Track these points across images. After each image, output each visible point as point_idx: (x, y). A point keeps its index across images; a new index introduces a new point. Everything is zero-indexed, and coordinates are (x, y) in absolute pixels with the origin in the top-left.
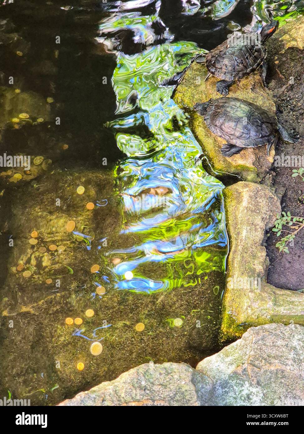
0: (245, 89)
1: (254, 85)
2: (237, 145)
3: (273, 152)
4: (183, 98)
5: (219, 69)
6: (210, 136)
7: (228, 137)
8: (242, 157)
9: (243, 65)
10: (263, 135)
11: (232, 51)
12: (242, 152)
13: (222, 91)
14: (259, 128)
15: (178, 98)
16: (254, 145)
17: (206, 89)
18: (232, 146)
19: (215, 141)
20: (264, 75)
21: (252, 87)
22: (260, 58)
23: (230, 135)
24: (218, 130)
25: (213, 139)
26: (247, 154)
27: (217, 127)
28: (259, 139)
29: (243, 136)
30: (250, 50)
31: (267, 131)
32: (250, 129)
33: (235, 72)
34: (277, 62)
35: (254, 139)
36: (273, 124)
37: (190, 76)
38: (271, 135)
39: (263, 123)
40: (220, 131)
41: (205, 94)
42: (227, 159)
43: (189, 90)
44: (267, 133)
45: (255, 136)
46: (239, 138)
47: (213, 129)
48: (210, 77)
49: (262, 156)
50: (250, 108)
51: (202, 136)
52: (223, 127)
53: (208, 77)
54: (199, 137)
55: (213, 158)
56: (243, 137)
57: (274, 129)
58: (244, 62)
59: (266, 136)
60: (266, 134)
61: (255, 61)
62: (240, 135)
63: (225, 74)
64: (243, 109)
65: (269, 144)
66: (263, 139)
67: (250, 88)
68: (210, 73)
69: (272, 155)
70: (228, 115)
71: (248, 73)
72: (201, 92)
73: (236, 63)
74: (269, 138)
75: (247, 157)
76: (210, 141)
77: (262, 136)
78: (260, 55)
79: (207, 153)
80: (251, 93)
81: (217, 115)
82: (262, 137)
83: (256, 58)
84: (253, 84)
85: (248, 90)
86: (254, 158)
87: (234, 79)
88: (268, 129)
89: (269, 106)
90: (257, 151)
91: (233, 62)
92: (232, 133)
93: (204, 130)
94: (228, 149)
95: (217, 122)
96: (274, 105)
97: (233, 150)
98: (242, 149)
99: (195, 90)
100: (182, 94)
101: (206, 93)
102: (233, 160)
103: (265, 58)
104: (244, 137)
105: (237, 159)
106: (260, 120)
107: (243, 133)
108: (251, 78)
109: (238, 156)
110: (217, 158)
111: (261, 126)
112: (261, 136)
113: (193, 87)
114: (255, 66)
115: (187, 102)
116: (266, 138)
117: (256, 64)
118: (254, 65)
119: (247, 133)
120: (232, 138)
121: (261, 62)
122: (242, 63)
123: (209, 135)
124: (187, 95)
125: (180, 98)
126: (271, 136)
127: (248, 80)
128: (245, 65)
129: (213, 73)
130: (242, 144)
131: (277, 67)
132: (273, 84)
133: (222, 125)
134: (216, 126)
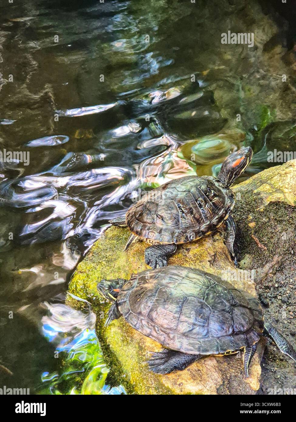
0: (198, 261)
1: (215, 255)
2: (183, 351)
3: (257, 369)
4: (87, 281)
5: (149, 225)
6: (132, 341)
7: (166, 336)
8: (194, 377)
9: (194, 217)
10: (236, 330)
11: (172, 193)
12: (194, 366)
13: (156, 264)
14: (227, 315)
15: (77, 282)
16: (217, 350)
17: (127, 262)
18: (171, 353)
19: (141, 348)
20: (231, 240)
21: (210, 259)
22: (223, 207)
23: (168, 331)
24: (144, 322)
25: (137, 346)
26: (205, 370)
27: (142, 316)
28: (228, 338)
29: (194, 331)
30: (206, 194)
31: (244, 322)
32: (208, 317)
33: (179, 228)
34: (252, 225)
35: (218, 338)
36: (255, 312)
37: (101, 247)
38: (252, 330)
39: (234, 306)
40: (148, 323)
41: (125, 271)
42: (164, 383)
43: (98, 267)
44: (243, 327)
45: (220, 331)
46: (187, 336)
47: (135, 321)
48: (134, 241)
49: (236, 376)
50: (208, 278)
51: (117, 343)
52: (154, 315)
53: (130, 242)
54: (110, 346)
55: (136, 385)
56: (195, 334)
57: (255, 320)
58: (194, 211)
59: (240, 332)
60: (242, 329)
61: (214, 213)
62: (188, 329)
63: (160, 232)
64: (194, 280)
65: (248, 351)
66: (236, 337)
67: (208, 259)
68: (133, 235)
69: (255, 373)
70: (164, 290)
71: (202, 232)
72: (119, 268)
73: (180, 213)
74: (248, 336)
75: (205, 376)
76: (132, 350)
77: (233, 331)
78: (223, 202)
79: (125, 376)
80: (208, 267)
81: (142, 293)
82: (234, 334)
83: (216, 208)
84: (213, 254)
85: (203, 263)
86: (219, 380)
87: (177, 241)
88: (244, 319)
89: (244, 288)
90: (225, 366)
91: (174, 211)
92: (173, 326)
93: (120, 331)
94: (162, 361)
95: (142, 306)
96: (252, 288)
97: (174, 361)
98: (193, 359)
99: (107, 268)
100: (85, 275)
101: (127, 269)
102: (176, 384)
103: (232, 208)
104: (198, 334)
105: (183, 381)
106: (228, 301)
107: (194, 324)
108: (208, 244)
109: (185, 373)
110: (143, 384)
111: (231, 312)
112: (231, 330)
113: (104, 262)
114: (214, 221)
115: (94, 288)
116: (242, 336)
117: (217, 217)
118: (212, 218)
119: (202, 324)
120: (171, 336)
121: (226, 214)
122: (192, 213)
123: (129, 339)
124: (94, 276)
125: (81, 282)
126: (252, 334)
127: (204, 248)
128: (196, 216)
129: (139, 233)
130: (192, 348)
131: (253, 232)
132: (247, 260)
133: (151, 310)
134: (140, 313)
